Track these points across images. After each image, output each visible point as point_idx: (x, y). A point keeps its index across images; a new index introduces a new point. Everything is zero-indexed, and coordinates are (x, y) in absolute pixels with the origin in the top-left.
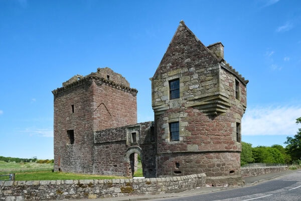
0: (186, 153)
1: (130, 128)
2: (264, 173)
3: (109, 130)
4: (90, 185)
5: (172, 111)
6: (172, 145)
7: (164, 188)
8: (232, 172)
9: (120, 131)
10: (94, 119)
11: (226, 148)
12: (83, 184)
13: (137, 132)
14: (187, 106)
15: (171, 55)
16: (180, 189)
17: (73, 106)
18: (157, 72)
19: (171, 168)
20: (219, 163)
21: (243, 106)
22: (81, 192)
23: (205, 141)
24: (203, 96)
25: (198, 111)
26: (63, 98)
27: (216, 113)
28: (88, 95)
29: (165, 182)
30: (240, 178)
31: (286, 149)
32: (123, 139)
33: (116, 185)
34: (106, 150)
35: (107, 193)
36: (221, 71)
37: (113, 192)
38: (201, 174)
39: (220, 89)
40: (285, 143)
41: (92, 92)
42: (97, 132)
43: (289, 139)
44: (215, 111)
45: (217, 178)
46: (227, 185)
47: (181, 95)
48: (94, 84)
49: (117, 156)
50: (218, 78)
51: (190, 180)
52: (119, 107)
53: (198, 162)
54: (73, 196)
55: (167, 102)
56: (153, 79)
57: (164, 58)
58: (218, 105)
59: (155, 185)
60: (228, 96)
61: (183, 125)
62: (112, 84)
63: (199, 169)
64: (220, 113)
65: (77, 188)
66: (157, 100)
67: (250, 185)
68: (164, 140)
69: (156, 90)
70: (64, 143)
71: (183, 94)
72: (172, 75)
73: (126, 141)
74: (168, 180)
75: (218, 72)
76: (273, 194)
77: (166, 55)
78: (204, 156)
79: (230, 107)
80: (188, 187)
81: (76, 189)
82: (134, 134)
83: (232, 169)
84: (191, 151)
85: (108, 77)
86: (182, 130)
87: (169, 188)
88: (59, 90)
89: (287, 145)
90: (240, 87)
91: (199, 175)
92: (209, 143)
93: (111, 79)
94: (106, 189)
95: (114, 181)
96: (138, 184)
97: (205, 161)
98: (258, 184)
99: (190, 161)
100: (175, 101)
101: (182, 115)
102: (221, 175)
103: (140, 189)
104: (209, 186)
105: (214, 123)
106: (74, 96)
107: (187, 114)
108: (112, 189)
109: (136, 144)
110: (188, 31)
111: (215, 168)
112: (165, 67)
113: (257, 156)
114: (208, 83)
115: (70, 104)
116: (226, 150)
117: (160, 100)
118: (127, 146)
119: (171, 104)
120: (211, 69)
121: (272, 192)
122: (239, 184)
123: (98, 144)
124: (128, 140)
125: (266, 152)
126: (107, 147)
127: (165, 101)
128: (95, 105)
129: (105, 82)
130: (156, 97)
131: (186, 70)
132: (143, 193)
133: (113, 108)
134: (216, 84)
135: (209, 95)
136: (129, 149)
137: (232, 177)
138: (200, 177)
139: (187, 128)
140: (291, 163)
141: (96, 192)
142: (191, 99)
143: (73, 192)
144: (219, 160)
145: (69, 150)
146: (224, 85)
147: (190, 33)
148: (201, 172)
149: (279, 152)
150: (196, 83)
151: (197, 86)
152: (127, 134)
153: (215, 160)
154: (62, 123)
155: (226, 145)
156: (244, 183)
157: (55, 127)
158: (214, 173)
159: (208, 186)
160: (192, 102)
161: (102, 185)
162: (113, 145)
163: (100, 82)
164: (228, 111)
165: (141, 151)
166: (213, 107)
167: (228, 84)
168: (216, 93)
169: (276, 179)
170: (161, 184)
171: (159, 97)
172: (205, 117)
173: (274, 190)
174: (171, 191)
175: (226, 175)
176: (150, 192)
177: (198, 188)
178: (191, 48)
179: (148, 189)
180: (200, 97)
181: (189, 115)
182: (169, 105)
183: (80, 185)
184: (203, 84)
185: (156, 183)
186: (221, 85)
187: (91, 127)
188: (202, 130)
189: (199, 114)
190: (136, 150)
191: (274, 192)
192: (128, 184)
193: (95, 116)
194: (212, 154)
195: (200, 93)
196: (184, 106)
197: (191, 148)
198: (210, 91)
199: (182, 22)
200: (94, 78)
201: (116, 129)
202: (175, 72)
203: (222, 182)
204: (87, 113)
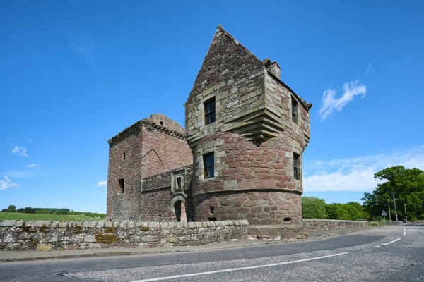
0: (223, 192)
1: (175, 173)
2: (338, 227)
3: (155, 176)
4: (42, 229)
5: (206, 139)
6: (205, 183)
7: (172, 238)
8: (287, 219)
9: (165, 176)
10: (142, 165)
11: (278, 185)
12: (30, 227)
13: (182, 177)
14: (223, 130)
15: (207, 70)
16: (201, 240)
17: (124, 154)
18: (191, 94)
19: (205, 214)
20: (267, 205)
21: (305, 135)
22: (25, 239)
23: (247, 175)
24: (244, 114)
25: (237, 135)
26: (116, 147)
27: (262, 136)
28: (138, 141)
29: (175, 228)
30: (300, 229)
31: (364, 206)
32: (168, 186)
33: (88, 230)
34: (152, 198)
35: (70, 243)
36: (267, 77)
37: (82, 241)
38: (240, 221)
39: (266, 102)
40: (363, 199)
41: (141, 137)
42: (144, 179)
43: (367, 195)
44: (261, 133)
45: (264, 227)
46: (279, 238)
47: (217, 117)
48: (144, 129)
49: (162, 205)
50: (263, 87)
51: (219, 228)
52: (173, 154)
53: (237, 205)
54: (11, 245)
55: (201, 129)
56: (187, 104)
57: (198, 76)
58: (264, 125)
59: (155, 233)
60: (279, 115)
61: (219, 155)
62: (165, 130)
63: (240, 214)
64: (268, 137)
65: (19, 233)
66: (191, 128)
67: (316, 239)
68: (197, 177)
69: (189, 116)
70: (116, 193)
71: (220, 115)
72: (206, 95)
73: (170, 187)
74: (178, 227)
75: (263, 79)
76: (350, 251)
77: (202, 71)
78: (247, 196)
79: (283, 130)
80: (216, 239)
81: (17, 235)
82: (179, 179)
83: (288, 216)
84: (229, 190)
85: (162, 123)
86: (218, 162)
87: (181, 238)
88: (114, 139)
89: (364, 201)
90: (299, 109)
91: (237, 222)
92: (253, 177)
93: (164, 125)
94: (70, 235)
95: (86, 224)
96: (127, 230)
97: (247, 203)
98: (327, 238)
99: (227, 204)
100: (211, 126)
101: (217, 143)
102: (270, 223)
103: (129, 238)
104: (253, 238)
105: (260, 151)
106: (126, 144)
107: (224, 140)
108: (80, 236)
109: (181, 190)
110: (226, 36)
111: (261, 213)
112: (200, 87)
113: (331, 213)
114: (251, 95)
115: (122, 152)
116: (277, 188)
117: (193, 127)
118: (172, 193)
119: (205, 131)
120: (253, 76)
121: (348, 249)
122: (298, 237)
123: (145, 192)
124: (173, 186)
125: (340, 209)
126: (153, 195)
127: (199, 128)
128: (144, 151)
129: (156, 127)
130: (190, 124)
131: (223, 84)
132: (134, 244)
133: (166, 155)
134: (260, 95)
135: (252, 111)
136: (174, 197)
137: (288, 226)
138: (237, 224)
139: (223, 159)
140: (370, 220)
141: (51, 241)
142: (229, 120)
143: (11, 239)
144: (268, 201)
145: (119, 200)
146: (272, 98)
147: (229, 38)
148: (242, 218)
149: (356, 209)
150: (235, 99)
151: (236, 102)
152: (172, 180)
153: (261, 202)
154: (115, 173)
155: (278, 181)
156: (306, 235)
157: (109, 176)
158: (260, 220)
159: (251, 238)
160: (231, 124)
161: (65, 230)
162: (159, 193)
163: (151, 128)
164: (281, 135)
165: (185, 198)
166: (257, 129)
167: (280, 99)
168: (260, 108)
169: (354, 233)
170: (166, 231)
171: (193, 125)
172: (248, 143)
173: (350, 246)
174: (185, 243)
175: (278, 223)
176: (147, 244)
177: (233, 240)
178: (230, 55)
179: (143, 238)
180: (240, 116)
181: (226, 142)
182: (203, 133)
183: (25, 229)
184: (244, 98)
185: (159, 229)
186: (267, 96)
187: (139, 175)
188: (243, 160)
189: (239, 140)
190: (181, 198)
191: (351, 249)
192: (110, 230)
193: (143, 163)
194: (257, 194)
195: (240, 110)
196: (220, 131)
197: (229, 185)
198: (252, 106)
199: (219, 28)
200: (144, 122)
201: (162, 175)
202: (211, 90)
203: (272, 233)
204: (136, 161)
